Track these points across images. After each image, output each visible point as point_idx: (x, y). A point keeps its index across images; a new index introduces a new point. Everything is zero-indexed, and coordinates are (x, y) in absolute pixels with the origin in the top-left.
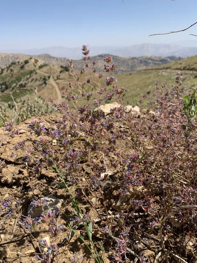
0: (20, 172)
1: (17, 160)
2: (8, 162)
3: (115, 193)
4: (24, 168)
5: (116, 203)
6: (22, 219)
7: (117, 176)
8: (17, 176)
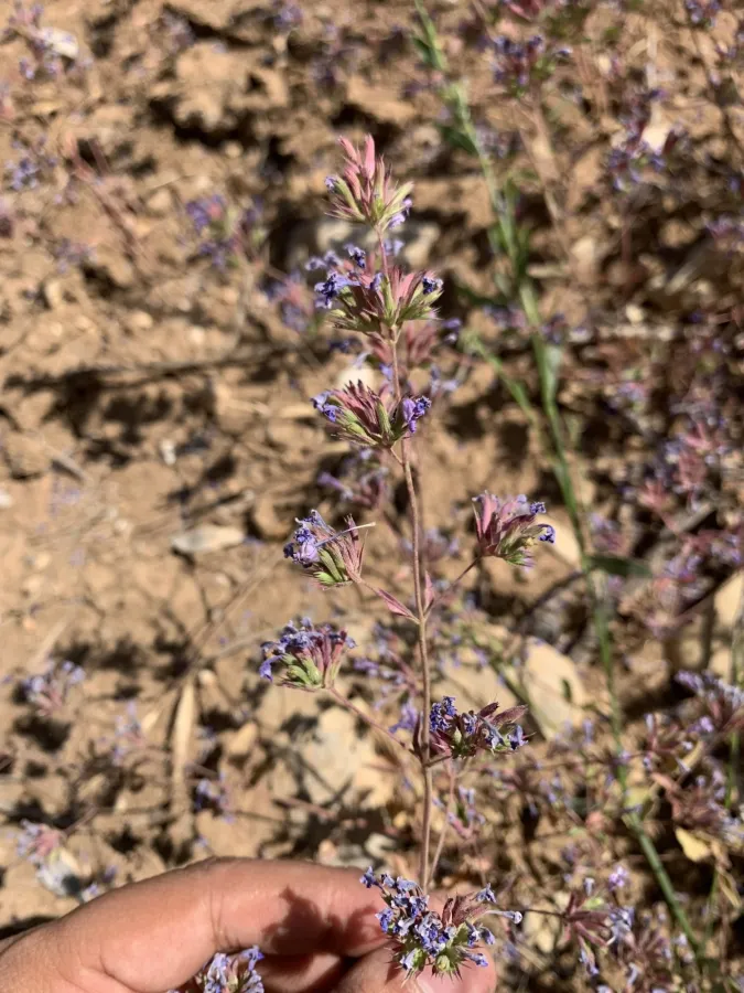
0: (255, 85)
1: (238, 20)
2: (201, 31)
3: (674, 234)
4: (269, 63)
5: (670, 277)
6: (267, 284)
7: (700, 154)
8: (239, 102)
